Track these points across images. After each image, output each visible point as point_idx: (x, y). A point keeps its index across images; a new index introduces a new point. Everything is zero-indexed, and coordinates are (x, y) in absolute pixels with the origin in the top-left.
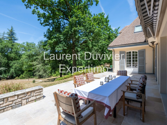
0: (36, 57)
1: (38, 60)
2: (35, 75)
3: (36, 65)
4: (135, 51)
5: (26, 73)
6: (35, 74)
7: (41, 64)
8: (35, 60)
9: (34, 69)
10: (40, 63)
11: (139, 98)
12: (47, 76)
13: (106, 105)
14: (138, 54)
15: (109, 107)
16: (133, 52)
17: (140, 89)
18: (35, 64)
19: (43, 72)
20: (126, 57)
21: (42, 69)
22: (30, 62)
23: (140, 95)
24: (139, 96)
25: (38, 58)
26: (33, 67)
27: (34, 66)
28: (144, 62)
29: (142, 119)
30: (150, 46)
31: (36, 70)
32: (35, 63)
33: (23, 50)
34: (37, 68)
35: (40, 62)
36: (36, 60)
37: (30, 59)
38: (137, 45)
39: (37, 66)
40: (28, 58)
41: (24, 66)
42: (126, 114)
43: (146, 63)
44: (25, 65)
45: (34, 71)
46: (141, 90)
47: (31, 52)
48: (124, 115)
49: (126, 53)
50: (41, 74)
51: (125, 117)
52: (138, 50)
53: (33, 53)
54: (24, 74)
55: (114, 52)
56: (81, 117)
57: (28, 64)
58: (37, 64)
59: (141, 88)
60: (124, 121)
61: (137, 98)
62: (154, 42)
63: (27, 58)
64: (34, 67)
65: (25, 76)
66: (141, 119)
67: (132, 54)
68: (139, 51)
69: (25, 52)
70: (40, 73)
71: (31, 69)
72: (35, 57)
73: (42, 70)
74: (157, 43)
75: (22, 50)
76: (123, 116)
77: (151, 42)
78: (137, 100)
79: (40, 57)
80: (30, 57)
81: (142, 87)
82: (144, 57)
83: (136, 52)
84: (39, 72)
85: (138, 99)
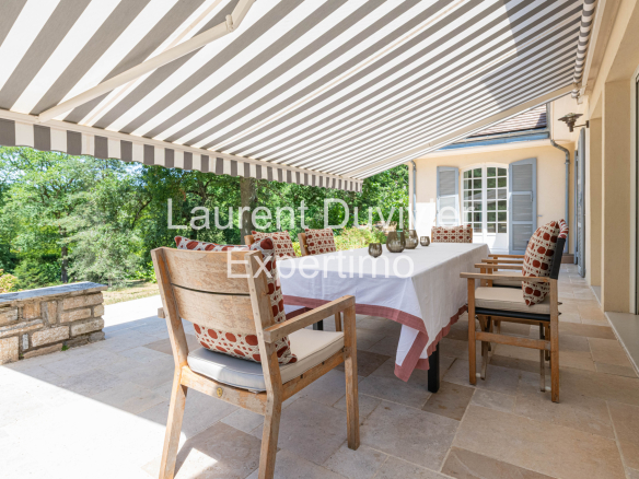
0: (79, 195)
1: (88, 211)
2: (73, 274)
3: (73, 232)
4: (497, 165)
5: (29, 267)
6: (70, 271)
7: (100, 227)
8: (70, 210)
9: (65, 250)
10: (93, 223)
11: (536, 299)
12: (126, 280)
13: (402, 314)
14: (507, 176)
15: (416, 323)
16: (491, 171)
17: (541, 261)
18: (69, 229)
19: (109, 262)
20: (462, 190)
21: (104, 246)
22: (46, 220)
23: (539, 288)
24: (537, 293)
25: (85, 202)
26: (64, 239)
27: (65, 235)
28: (531, 211)
29: (548, 388)
30: (556, 145)
31: (76, 252)
32: (69, 222)
33: (14, 164)
34: (82, 245)
35: (95, 218)
36: (78, 208)
37: (47, 205)
38: (505, 142)
39: (80, 235)
40: (39, 198)
41: (20, 238)
42: (478, 375)
43: (540, 213)
44: (24, 231)
45: (66, 257)
46: (545, 266)
47: (54, 171)
48: (473, 381)
49: (462, 175)
50: (99, 272)
51: (476, 388)
52: (510, 161)
53: (64, 180)
54: (17, 270)
55: (415, 169)
56: (288, 359)
57: (39, 225)
58: (79, 229)
59: (549, 242)
60: (472, 403)
61: (527, 301)
62: (577, 116)
63: (32, 200)
64: (64, 241)
65: (22, 278)
66: (544, 391)
67: (484, 178)
68: (514, 166)
69: (23, 172)
70: (96, 268)
71: (50, 252)
72: (70, 198)
73: (105, 253)
74: (588, 122)
75: (8, 163)
76: (468, 385)
77: (564, 119)
78: (527, 309)
79: (93, 196)
80: (45, 194)
81: (550, 253)
82: (534, 189)
83: (502, 172)
84: (92, 261)
85: (533, 304)
